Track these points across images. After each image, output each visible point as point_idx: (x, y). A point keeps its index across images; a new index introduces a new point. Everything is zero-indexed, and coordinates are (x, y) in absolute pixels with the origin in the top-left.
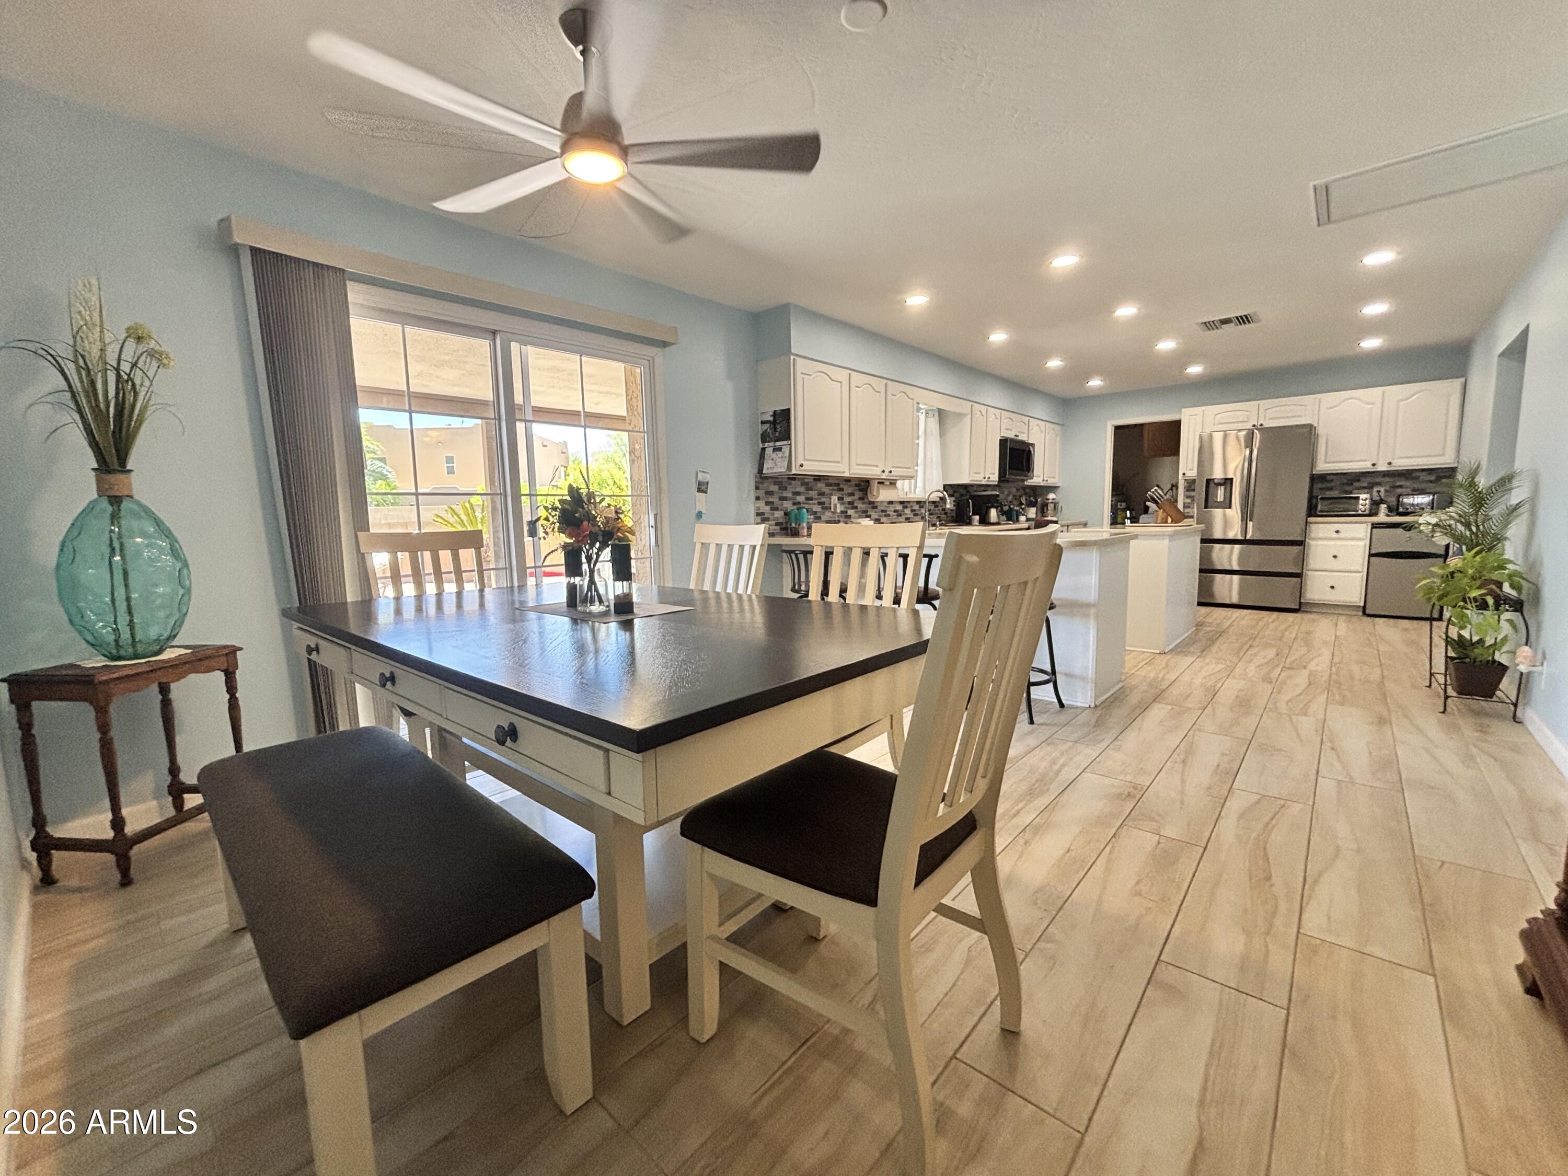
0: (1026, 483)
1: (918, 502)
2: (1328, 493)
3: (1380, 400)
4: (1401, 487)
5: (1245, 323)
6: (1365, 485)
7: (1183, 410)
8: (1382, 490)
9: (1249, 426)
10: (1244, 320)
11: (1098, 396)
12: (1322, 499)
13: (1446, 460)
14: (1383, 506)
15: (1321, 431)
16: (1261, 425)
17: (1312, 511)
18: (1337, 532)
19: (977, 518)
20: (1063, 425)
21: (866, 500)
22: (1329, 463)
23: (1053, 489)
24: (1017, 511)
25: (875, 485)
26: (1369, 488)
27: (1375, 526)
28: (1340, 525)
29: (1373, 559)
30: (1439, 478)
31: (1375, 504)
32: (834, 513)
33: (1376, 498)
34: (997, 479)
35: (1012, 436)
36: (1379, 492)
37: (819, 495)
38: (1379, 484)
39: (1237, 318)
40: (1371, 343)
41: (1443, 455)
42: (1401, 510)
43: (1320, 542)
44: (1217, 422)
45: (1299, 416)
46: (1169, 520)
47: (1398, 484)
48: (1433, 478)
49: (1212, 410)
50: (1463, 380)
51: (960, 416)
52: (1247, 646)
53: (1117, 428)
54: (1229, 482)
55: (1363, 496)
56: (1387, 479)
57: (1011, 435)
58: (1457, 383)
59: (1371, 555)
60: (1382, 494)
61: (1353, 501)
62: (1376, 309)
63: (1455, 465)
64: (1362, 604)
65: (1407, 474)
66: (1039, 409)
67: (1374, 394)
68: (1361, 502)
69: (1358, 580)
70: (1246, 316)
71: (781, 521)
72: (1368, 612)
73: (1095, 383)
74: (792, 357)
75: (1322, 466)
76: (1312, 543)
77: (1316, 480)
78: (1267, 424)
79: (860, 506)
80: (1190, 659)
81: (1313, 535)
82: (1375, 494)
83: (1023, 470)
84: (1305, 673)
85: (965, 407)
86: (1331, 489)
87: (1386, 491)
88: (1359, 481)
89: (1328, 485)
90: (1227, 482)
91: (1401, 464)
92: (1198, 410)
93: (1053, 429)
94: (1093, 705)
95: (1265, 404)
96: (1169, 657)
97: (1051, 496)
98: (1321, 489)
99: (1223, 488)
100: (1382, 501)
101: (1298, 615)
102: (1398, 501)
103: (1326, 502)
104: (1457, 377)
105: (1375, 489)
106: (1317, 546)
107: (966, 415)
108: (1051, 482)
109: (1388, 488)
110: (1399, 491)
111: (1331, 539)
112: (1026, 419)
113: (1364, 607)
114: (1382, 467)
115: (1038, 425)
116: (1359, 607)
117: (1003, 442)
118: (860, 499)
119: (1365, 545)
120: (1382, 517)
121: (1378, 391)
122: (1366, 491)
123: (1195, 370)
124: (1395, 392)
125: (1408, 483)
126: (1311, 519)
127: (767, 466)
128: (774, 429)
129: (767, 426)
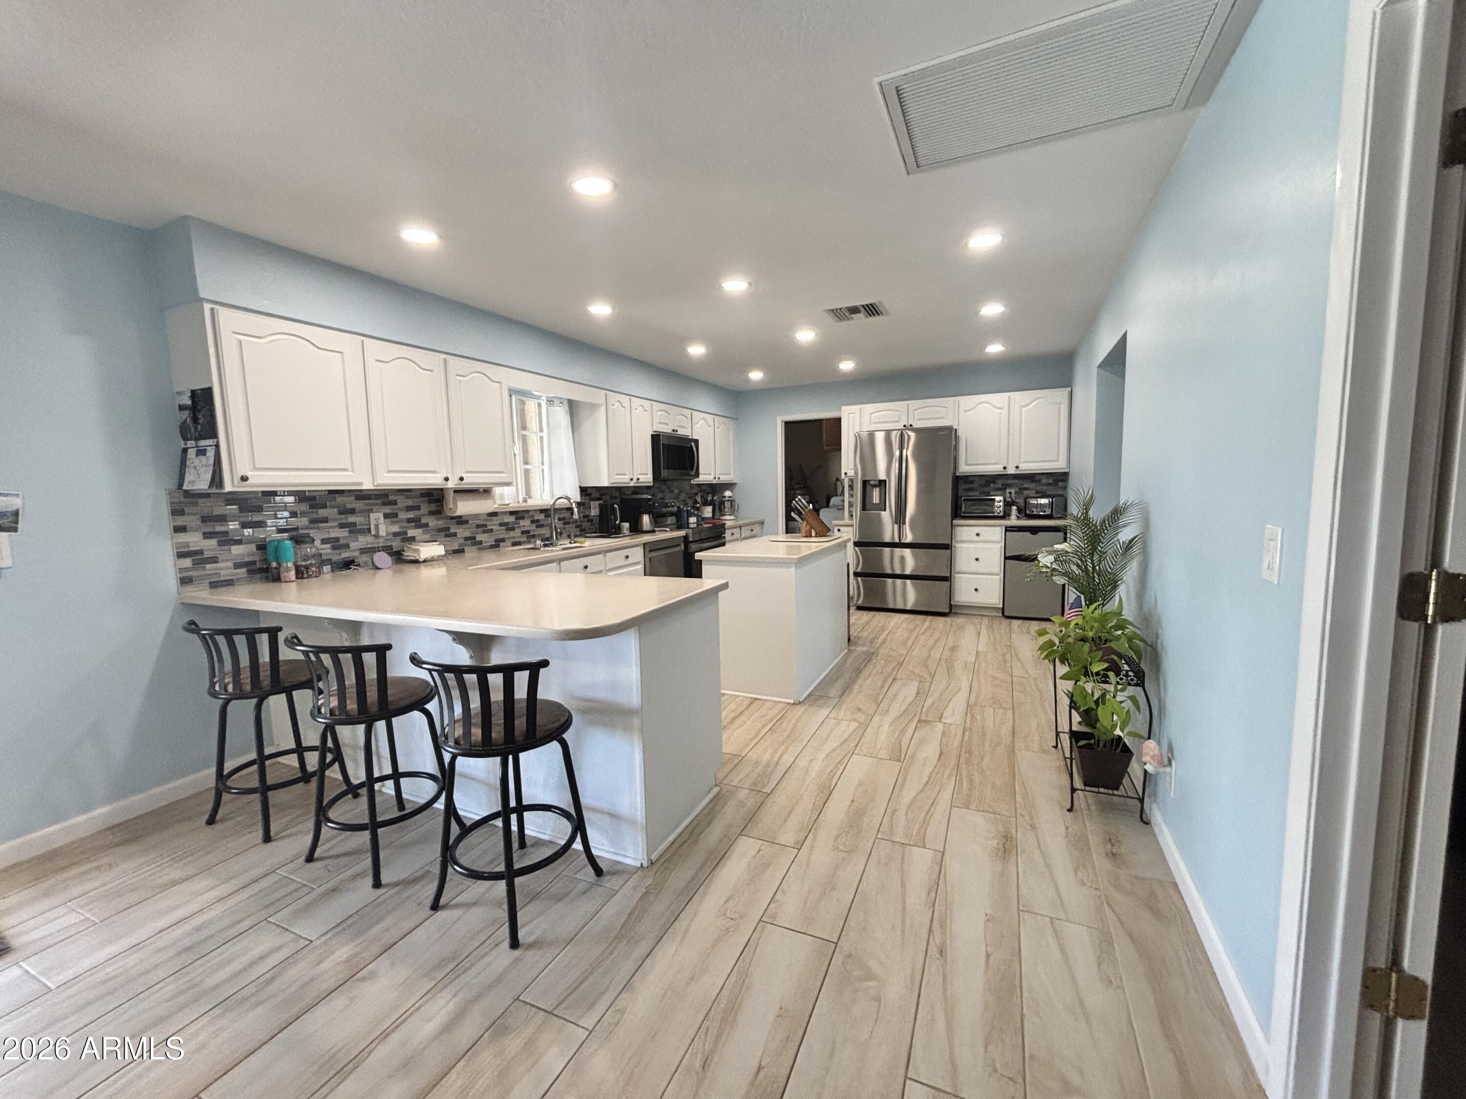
0: (692, 482)
1: (542, 511)
2: (970, 493)
3: (1007, 403)
4: (1026, 489)
5: (874, 315)
6: (1000, 486)
7: (843, 408)
8: (1013, 491)
9: (900, 426)
10: (872, 310)
11: (762, 390)
12: (965, 500)
13: (1058, 465)
14: (1014, 508)
15: (960, 433)
16: (911, 425)
17: (957, 513)
18: (978, 535)
19: (626, 525)
20: (736, 419)
21: (443, 515)
22: (969, 465)
23: (730, 486)
24: (688, 511)
25: (450, 496)
26: (1002, 490)
27: (1008, 529)
28: (980, 528)
29: (1007, 561)
30: (1056, 482)
31: (1008, 505)
32: (377, 536)
33: (1009, 500)
34: (651, 480)
35: (670, 431)
36: (1010, 493)
37: (340, 513)
38: (1010, 486)
39: (863, 306)
40: (995, 349)
41: (1057, 461)
42: (1028, 512)
43: (964, 545)
44: (873, 420)
45: (943, 418)
46: (813, 533)
47: (1025, 486)
48: (1051, 481)
49: (869, 408)
50: (1069, 389)
51: (594, 407)
52: (890, 680)
53: (788, 425)
54: (883, 483)
55: (998, 498)
56: (1016, 481)
57: (667, 429)
58: (1064, 392)
59: (1006, 558)
60: (1013, 495)
61: (989, 502)
62: (992, 310)
63: (1067, 470)
64: (1001, 606)
65: (1031, 477)
66: (704, 402)
67: (999, 399)
68: (996, 504)
69: (996, 581)
70: (871, 305)
71: (251, 559)
72: (1006, 614)
73: (756, 376)
74: (207, 307)
75: (964, 469)
76: (958, 545)
77: (960, 481)
78: (918, 425)
79: (433, 522)
80: (824, 712)
81: (958, 539)
82: (1008, 495)
83: (686, 469)
84: (939, 727)
85: (598, 397)
86: (971, 490)
87: (1016, 493)
88: (994, 483)
89: (971, 486)
90: (882, 484)
91: (1027, 467)
92: (856, 408)
93: (723, 423)
94: (645, 864)
95: (914, 404)
96: (802, 708)
97: (728, 493)
98: (965, 490)
99: (877, 489)
100: (1013, 503)
101: (948, 620)
102: (1025, 502)
103: (969, 503)
104: (1064, 387)
105: (1008, 491)
106: (962, 547)
107: (600, 405)
108: (724, 479)
109: (1017, 490)
110: (1026, 492)
111: (973, 542)
112: (688, 413)
113: (1003, 609)
114: (1011, 471)
115: (704, 419)
116: (999, 608)
117: (656, 438)
118: (431, 513)
119: (1001, 547)
120: (1013, 521)
121: (1006, 395)
122: (999, 493)
123: (847, 366)
124: (1019, 397)
125: (1032, 486)
126: (955, 522)
127: (188, 478)
128: (195, 420)
129: (186, 414)
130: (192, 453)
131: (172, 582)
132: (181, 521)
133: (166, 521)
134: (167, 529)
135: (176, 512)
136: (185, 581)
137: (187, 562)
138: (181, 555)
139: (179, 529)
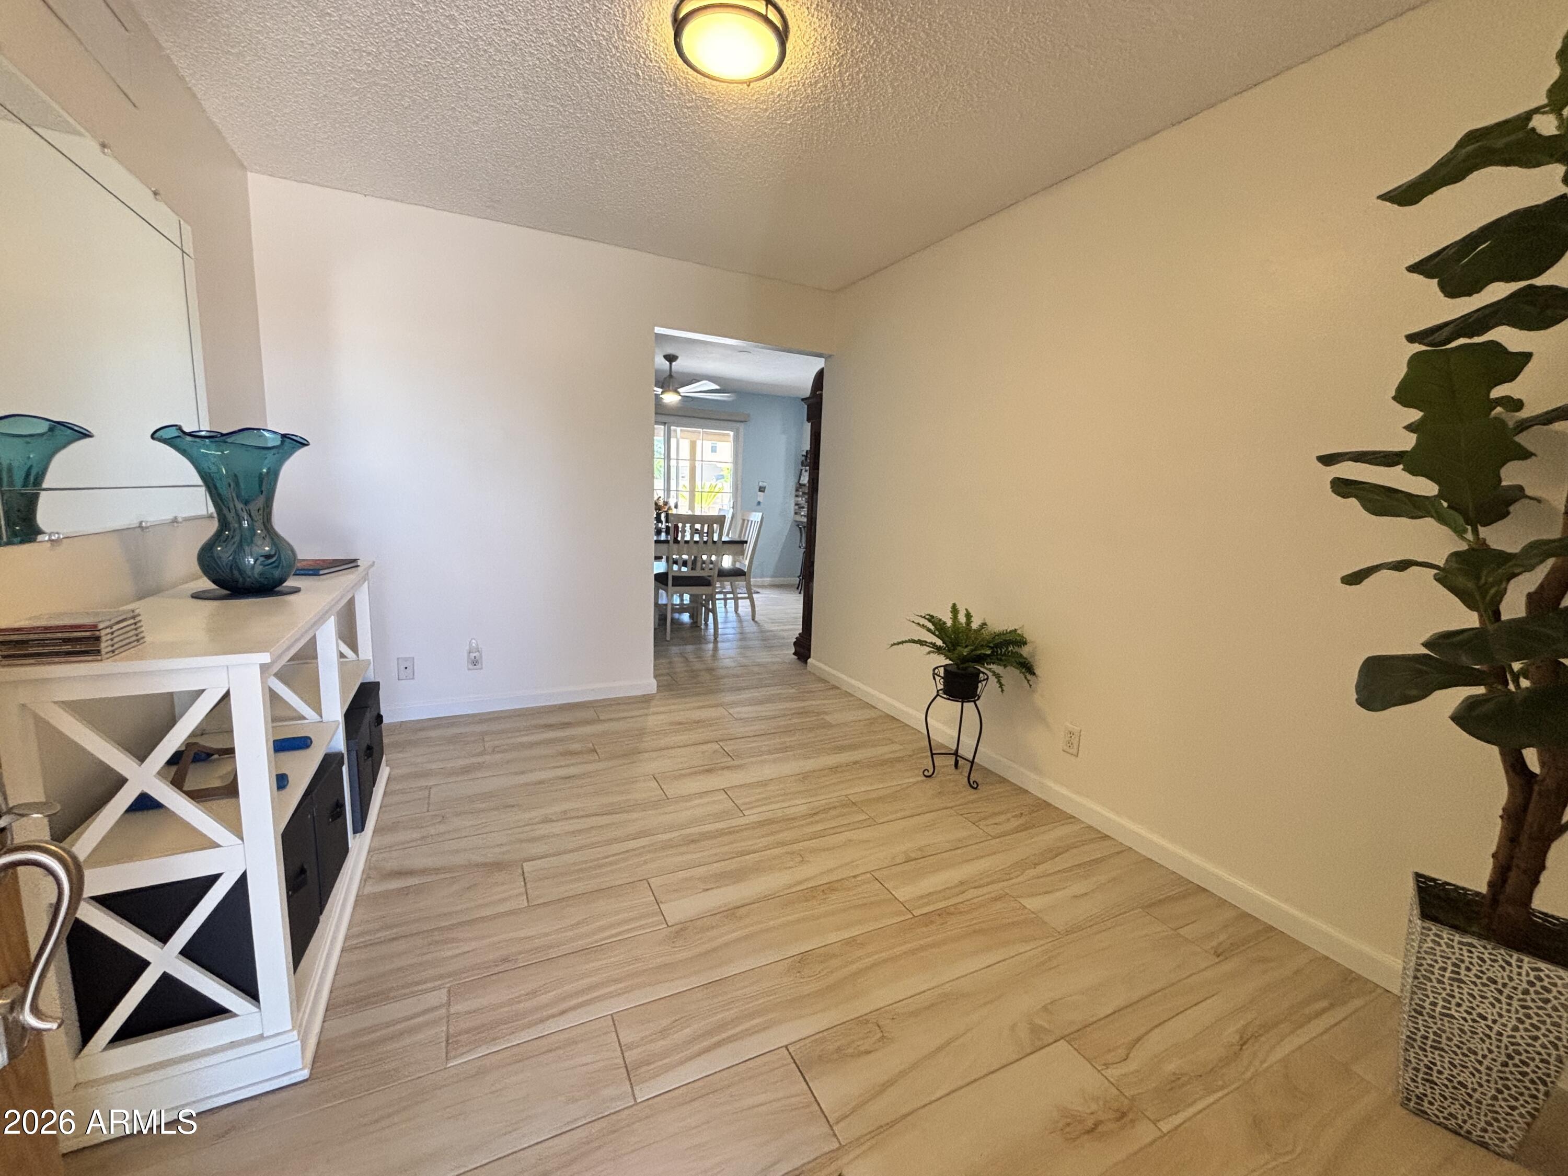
127: (802, 479)
128: (806, 460)
129: (804, 458)
130: (803, 471)
131: (793, 513)
132: (797, 493)
133: (794, 492)
134: (794, 496)
135: (797, 490)
136: (796, 513)
137: (797, 507)
138: (796, 504)
139: (797, 496)
